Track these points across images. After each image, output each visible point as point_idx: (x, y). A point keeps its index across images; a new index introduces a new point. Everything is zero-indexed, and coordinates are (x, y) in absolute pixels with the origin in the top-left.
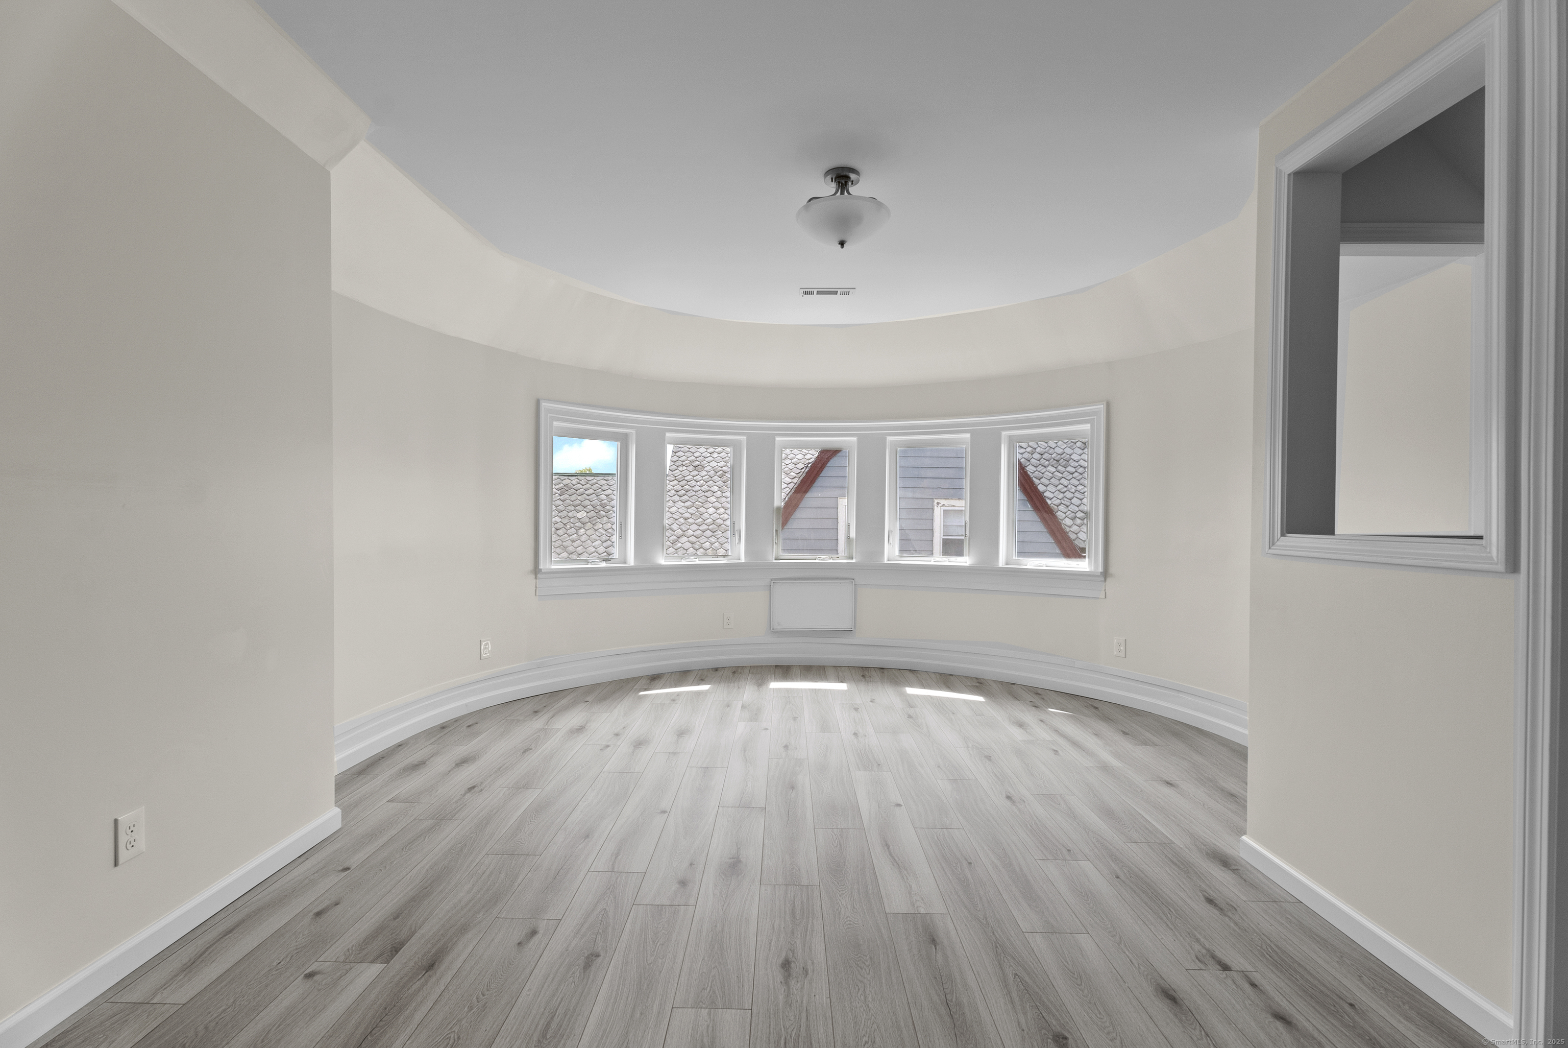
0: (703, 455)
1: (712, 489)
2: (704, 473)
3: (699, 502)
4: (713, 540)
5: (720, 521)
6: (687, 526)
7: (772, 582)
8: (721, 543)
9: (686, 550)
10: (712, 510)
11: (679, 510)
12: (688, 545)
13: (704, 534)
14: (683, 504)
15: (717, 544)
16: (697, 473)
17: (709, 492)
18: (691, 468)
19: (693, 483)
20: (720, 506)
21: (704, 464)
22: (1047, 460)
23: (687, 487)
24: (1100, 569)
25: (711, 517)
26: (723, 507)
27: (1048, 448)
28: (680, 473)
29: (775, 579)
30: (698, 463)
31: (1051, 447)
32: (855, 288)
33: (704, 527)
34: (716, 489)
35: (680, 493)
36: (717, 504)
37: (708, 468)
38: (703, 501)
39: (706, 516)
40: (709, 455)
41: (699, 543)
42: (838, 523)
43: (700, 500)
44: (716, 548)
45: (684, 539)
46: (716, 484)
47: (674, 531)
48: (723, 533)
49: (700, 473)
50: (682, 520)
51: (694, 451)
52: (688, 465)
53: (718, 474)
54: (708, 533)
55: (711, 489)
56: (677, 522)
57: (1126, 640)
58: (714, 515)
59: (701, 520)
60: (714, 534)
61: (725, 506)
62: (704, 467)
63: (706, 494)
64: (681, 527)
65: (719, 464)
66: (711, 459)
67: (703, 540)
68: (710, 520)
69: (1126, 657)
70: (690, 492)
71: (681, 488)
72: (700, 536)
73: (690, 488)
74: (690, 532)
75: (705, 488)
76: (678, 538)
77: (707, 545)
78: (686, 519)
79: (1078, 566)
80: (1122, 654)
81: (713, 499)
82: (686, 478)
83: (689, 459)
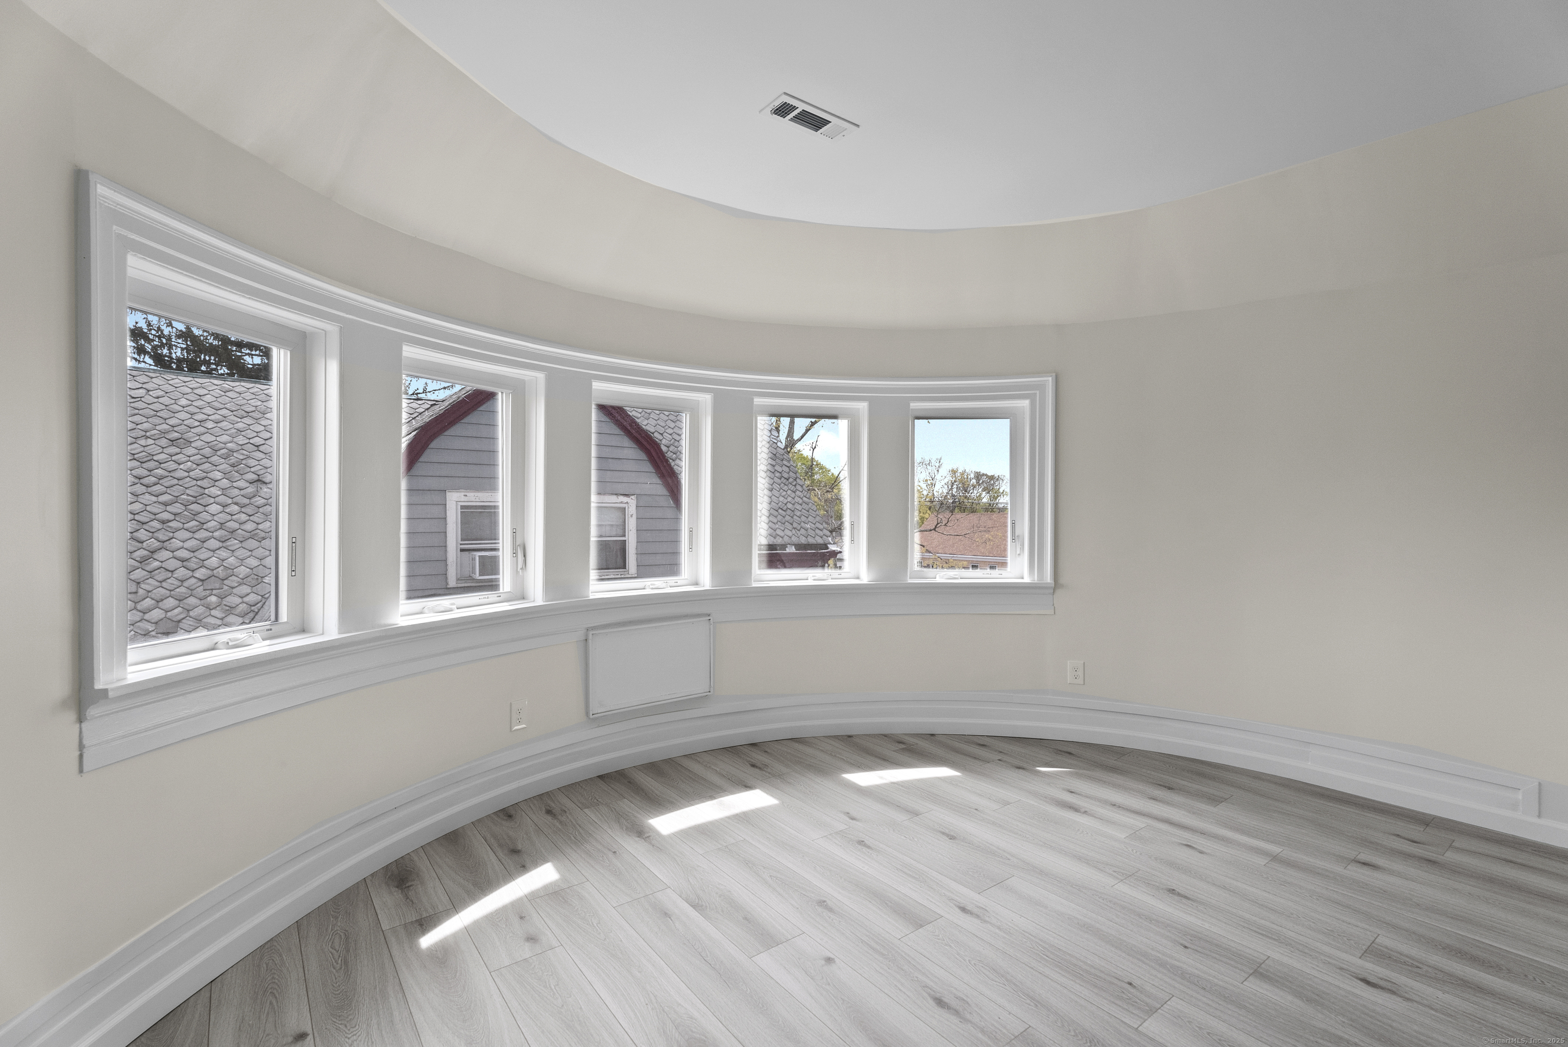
0: (185, 422)
1: (211, 475)
2: (190, 451)
3: (188, 495)
4: (223, 554)
5: (232, 525)
6: (167, 533)
7: (591, 633)
8: (240, 557)
9: (172, 571)
10: (214, 508)
11: (148, 508)
12: (173, 564)
13: (205, 545)
14: (154, 499)
15: (232, 560)
16: (178, 450)
17: (205, 481)
18: (164, 442)
19: (172, 466)
20: (230, 501)
21: (191, 438)
22: (674, 453)
23: (159, 472)
24: (1048, 578)
25: (215, 518)
26: (236, 504)
27: (673, 440)
28: (142, 449)
29: (593, 628)
30: (176, 435)
31: (675, 440)
32: (858, 126)
33: (203, 534)
34: (218, 475)
35: (145, 481)
36: (222, 499)
37: (199, 444)
38: (196, 495)
39: (204, 516)
40: (197, 424)
41: (197, 560)
42: (446, 524)
43: (188, 491)
44: (232, 565)
45: (164, 555)
46: (218, 468)
47: (142, 542)
48: (241, 542)
49: (184, 451)
50: (155, 524)
51: (165, 416)
52: (157, 437)
53: (219, 453)
54: (213, 544)
55: (209, 475)
56: (145, 526)
57: (1084, 663)
58: (220, 515)
59: (194, 523)
60: (224, 545)
61: (239, 501)
62: (191, 442)
63: (199, 483)
64: (156, 534)
65: (218, 439)
66: (200, 430)
67: (203, 554)
68: (212, 524)
69: (1084, 684)
70: (166, 479)
71: (148, 473)
72: (196, 548)
73: (166, 473)
74: (176, 543)
75: (197, 473)
76: (152, 552)
77: (214, 562)
78: (163, 522)
79: (1000, 576)
80: (1080, 681)
81: (214, 491)
82: (155, 458)
83: (157, 428)
